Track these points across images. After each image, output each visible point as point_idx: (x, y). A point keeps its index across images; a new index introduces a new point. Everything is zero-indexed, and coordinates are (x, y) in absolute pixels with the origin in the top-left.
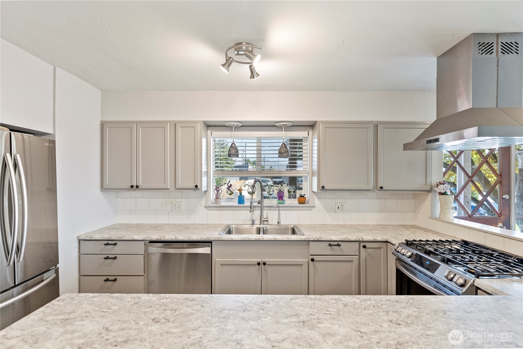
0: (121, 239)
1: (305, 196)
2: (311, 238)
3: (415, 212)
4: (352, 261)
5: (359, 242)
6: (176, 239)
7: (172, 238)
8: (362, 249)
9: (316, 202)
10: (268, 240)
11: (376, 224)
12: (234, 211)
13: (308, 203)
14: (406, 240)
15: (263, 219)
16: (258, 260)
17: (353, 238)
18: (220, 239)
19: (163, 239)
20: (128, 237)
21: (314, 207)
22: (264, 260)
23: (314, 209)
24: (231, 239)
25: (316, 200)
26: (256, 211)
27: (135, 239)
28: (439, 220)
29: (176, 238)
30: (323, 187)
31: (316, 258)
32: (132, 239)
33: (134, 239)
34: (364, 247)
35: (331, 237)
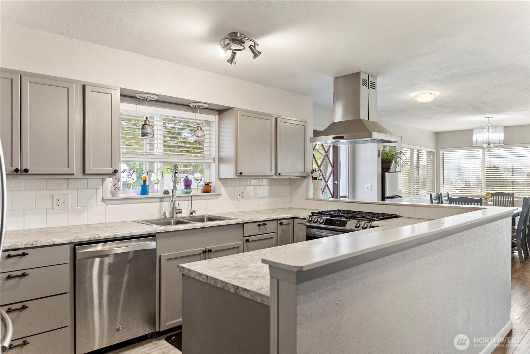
0: (34, 246)
1: (210, 185)
2: (245, 220)
3: (290, 196)
4: (272, 238)
5: (277, 220)
6: (116, 236)
7: (110, 235)
8: (279, 226)
9: (222, 189)
10: (212, 226)
11: (266, 209)
12: (140, 204)
13: (215, 191)
14: (312, 213)
15: (176, 211)
16: (203, 248)
17: (274, 217)
18: (166, 231)
19: (98, 239)
20: (46, 241)
21: (220, 195)
22: (208, 248)
23: (220, 198)
24: (178, 230)
25: (222, 188)
26: (165, 203)
27: (57, 243)
28: (313, 199)
29: (114, 235)
30: (241, 173)
31: (250, 239)
32: (52, 243)
33: (55, 243)
34: (281, 224)
35: (259, 218)
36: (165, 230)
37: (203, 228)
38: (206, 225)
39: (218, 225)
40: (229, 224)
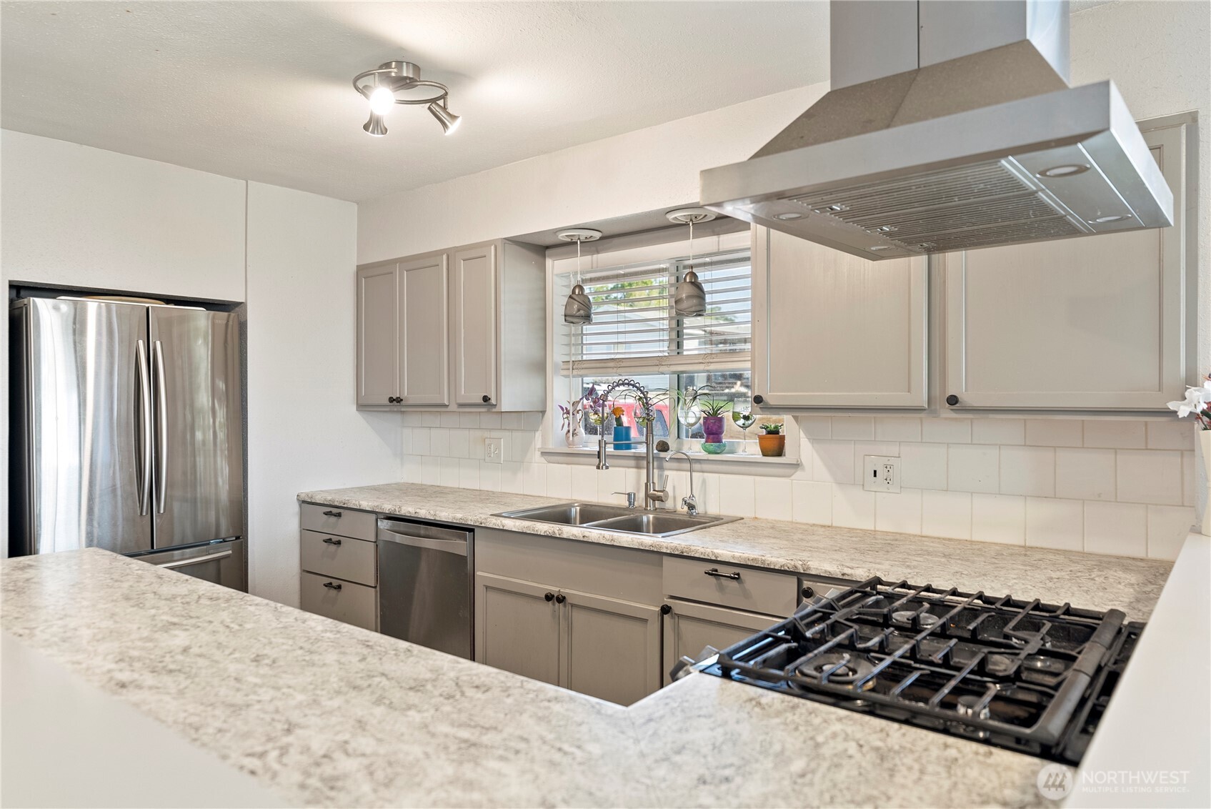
36: (481, 523)
37: (551, 537)
38: (556, 532)
39: (585, 539)
40: (615, 544)
